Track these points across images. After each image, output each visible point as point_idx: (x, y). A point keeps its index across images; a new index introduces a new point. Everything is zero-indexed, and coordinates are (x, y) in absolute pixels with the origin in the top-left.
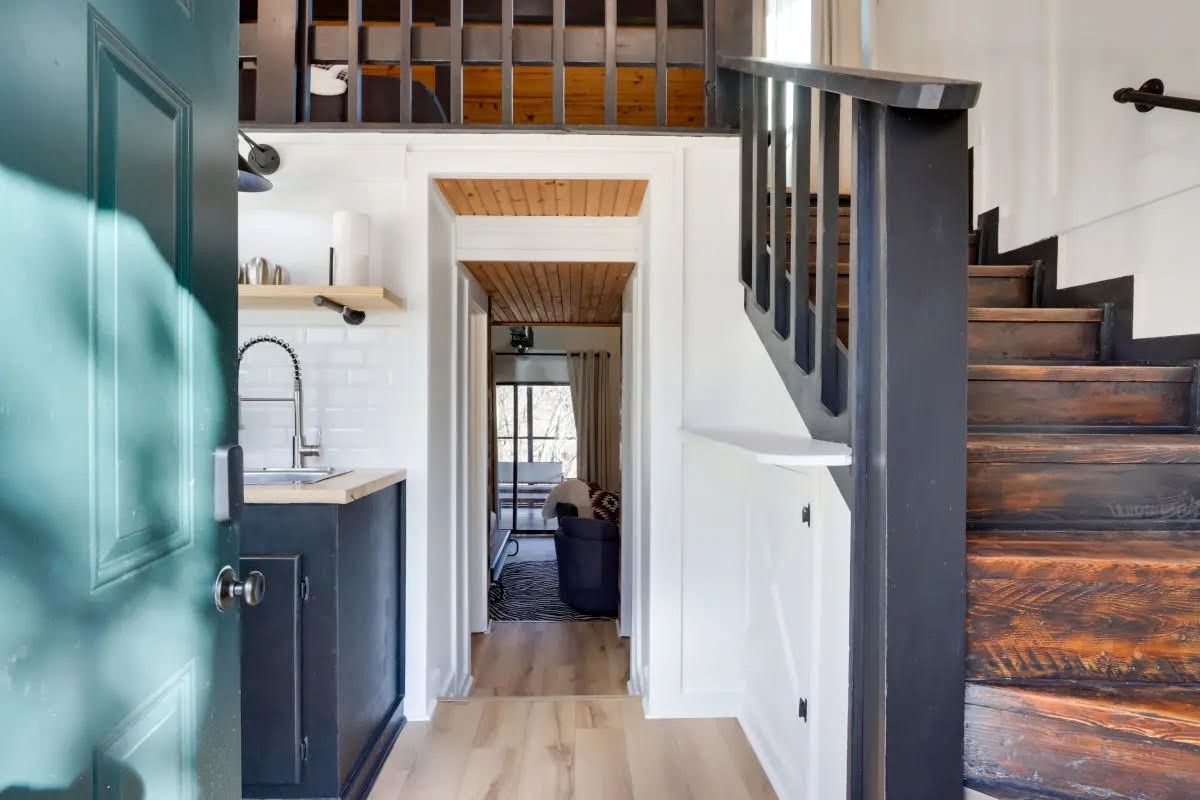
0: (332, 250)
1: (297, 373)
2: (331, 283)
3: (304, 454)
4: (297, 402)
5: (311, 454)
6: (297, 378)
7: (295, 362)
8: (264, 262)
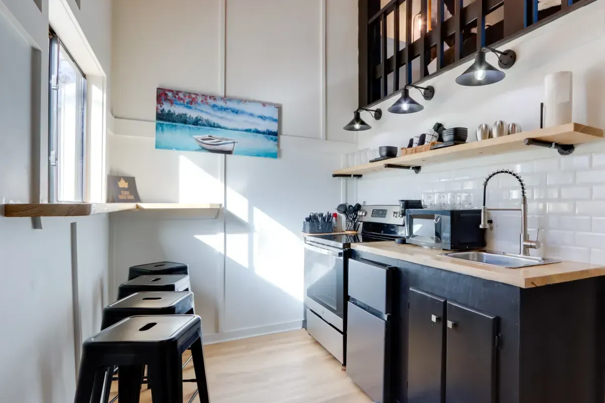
0: (542, 105)
1: (523, 192)
2: (541, 127)
3: (526, 247)
4: (523, 211)
5: (531, 247)
6: (523, 195)
7: (522, 184)
8: (502, 123)
